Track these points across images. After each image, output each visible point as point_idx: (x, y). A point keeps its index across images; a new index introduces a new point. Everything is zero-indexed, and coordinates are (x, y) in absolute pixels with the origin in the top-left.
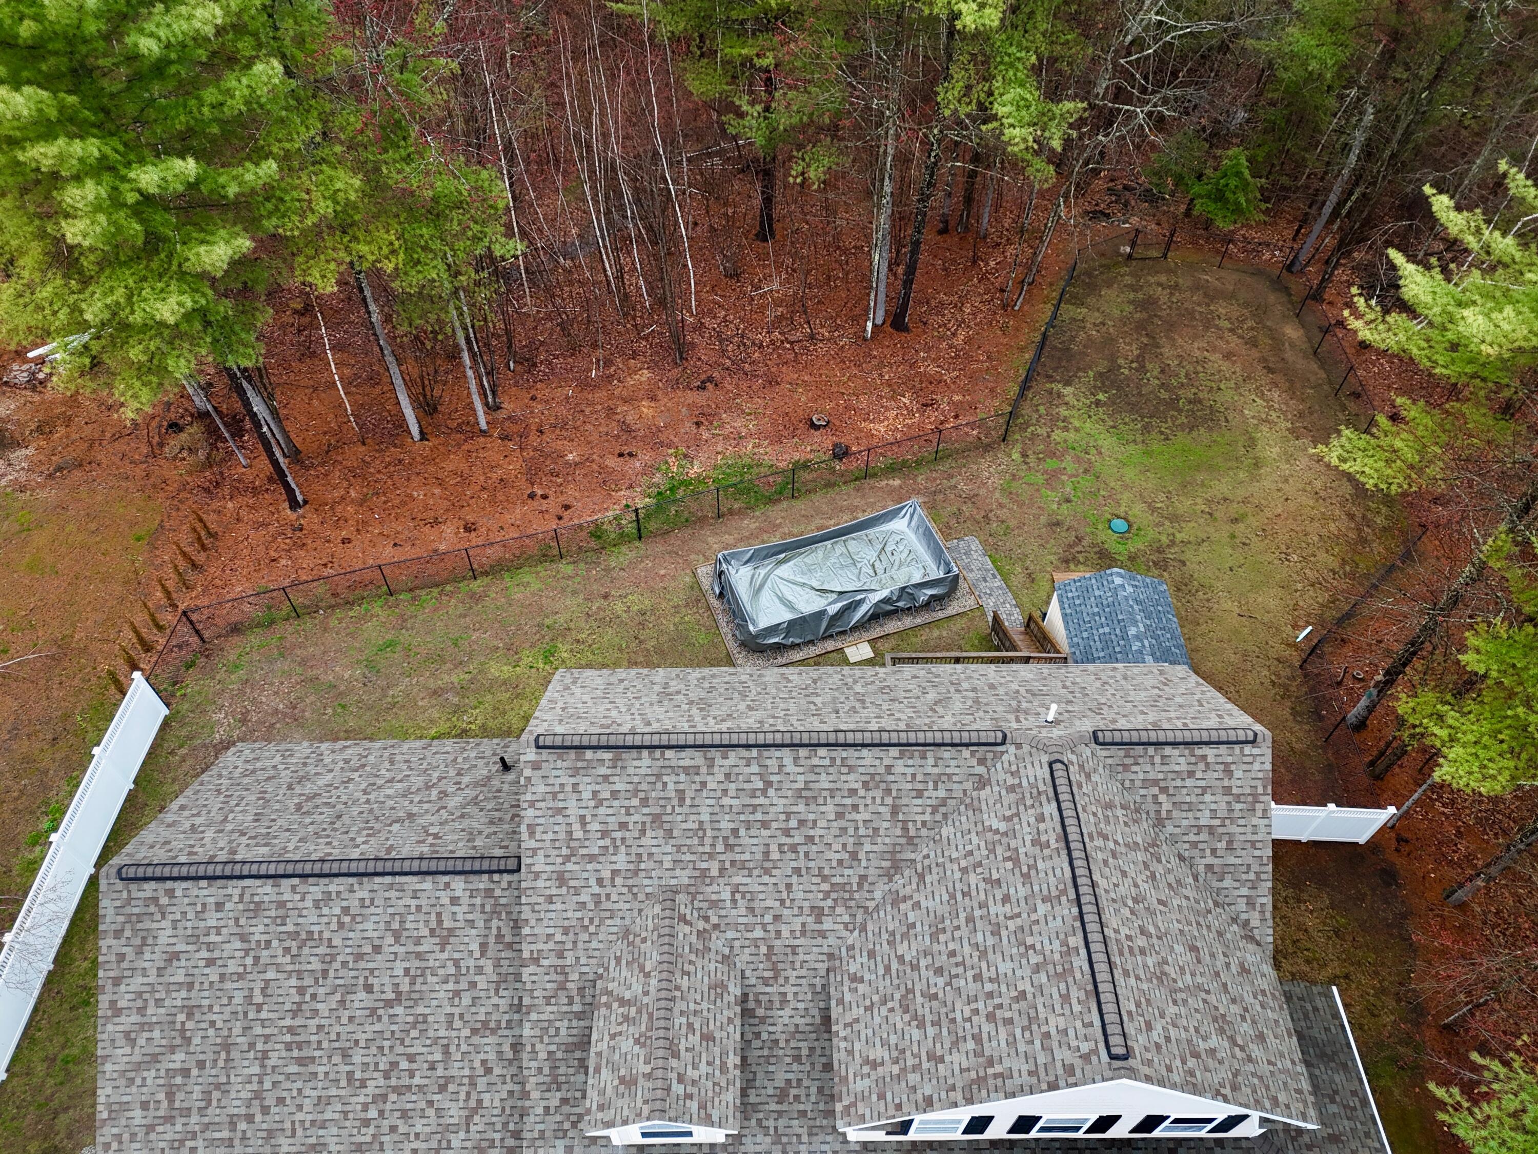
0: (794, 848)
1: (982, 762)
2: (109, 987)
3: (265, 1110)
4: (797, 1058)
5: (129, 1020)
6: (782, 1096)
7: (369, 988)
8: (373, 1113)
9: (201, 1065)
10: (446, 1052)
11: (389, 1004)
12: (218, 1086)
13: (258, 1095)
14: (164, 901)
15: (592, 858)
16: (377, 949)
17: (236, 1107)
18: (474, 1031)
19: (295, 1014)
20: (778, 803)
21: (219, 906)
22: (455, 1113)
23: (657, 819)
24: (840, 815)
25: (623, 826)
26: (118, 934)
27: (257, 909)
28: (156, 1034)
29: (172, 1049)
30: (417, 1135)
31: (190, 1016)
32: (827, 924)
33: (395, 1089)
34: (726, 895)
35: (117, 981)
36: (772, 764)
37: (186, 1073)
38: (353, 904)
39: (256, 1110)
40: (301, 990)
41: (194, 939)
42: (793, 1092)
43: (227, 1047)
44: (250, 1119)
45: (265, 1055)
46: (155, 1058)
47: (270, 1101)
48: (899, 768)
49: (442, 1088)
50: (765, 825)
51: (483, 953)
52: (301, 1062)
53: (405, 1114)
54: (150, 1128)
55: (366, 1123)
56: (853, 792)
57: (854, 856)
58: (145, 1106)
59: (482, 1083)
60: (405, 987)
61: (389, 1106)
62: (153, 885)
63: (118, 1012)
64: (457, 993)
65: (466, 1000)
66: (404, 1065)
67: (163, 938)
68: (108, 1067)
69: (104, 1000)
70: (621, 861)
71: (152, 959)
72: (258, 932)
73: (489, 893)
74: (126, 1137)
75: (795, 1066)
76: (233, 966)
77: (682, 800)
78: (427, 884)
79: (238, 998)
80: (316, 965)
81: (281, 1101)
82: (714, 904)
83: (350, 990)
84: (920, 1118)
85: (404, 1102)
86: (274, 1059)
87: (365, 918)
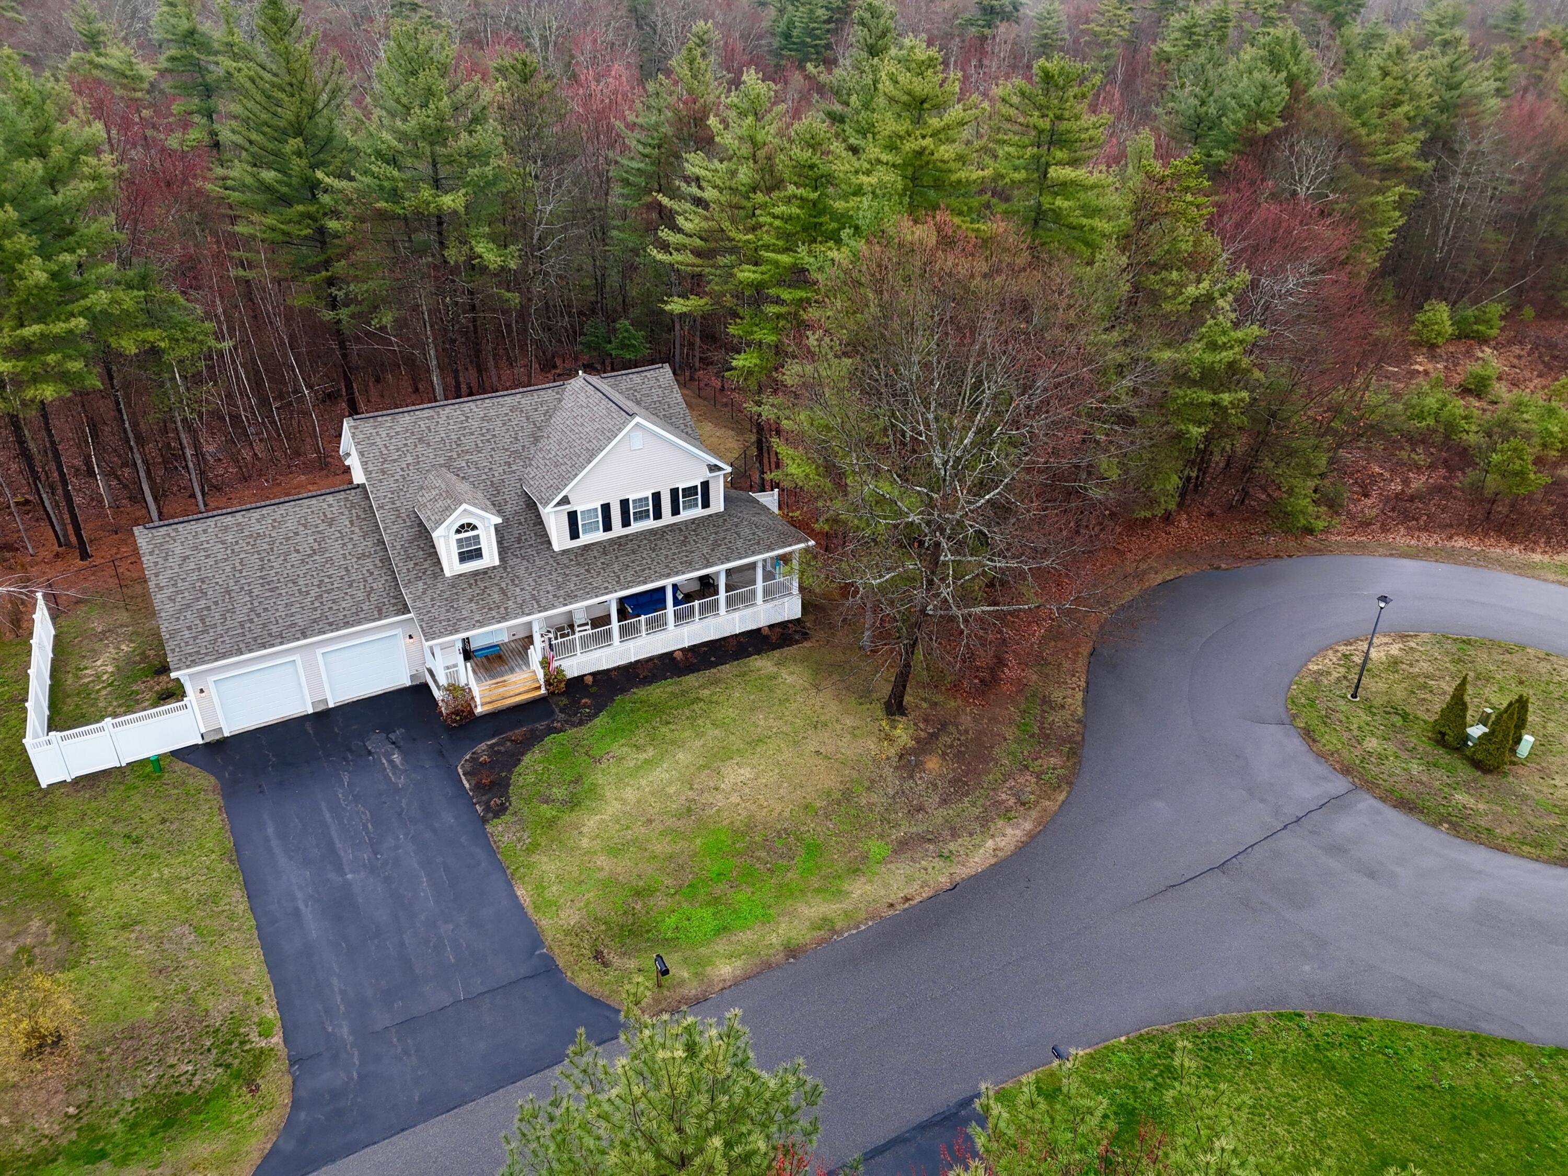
0: (488, 440)
1: (558, 393)
2: (153, 578)
3: (258, 615)
4: (520, 523)
5: (168, 592)
6: (519, 540)
7: (298, 551)
8: (317, 604)
9: (216, 603)
10: (347, 569)
11: (310, 556)
12: (228, 611)
13: (252, 610)
14: (173, 534)
15: (395, 461)
16: (296, 534)
17: (240, 617)
18: (359, 558)
19: (262, 569)
20: (475, 424)
21: (205, 531)
22: (360, 595)
23: (421, 440)
24: (504, 424)
25: (406, 445)
26: (151, 553)
27: (226, 529)
28: (186, 594)
29: (198, 599)
30: (344, 608)
31: (203, 582)
32: (514, 467)
33: (327, 592)
34: (464, 464)
35: (157, 575)
36: (467, 410)
37: (208, 608)
38: (277, 516)
39: (253, 616)
40: (262, 559)
41: (195, 548)
42: (523, 538)
43: (228, 592)
44: (251, 621)
45: (251, 592)
46: (188, 606)
47: (259, 610)
48: (523, 401)
49: (350, 586)
50: (472, 434)
51: (352, 524)
52: (271, 590)
53: (334, 601)
54: (195, 638)
55: (315, 609)
56: (507, 414)
57: (516, 439)
58: (189, 628)
59: (370, 580)
60: (316, 546)
61: (325, 599)
62: (165, 528)
63: (161, 588)
64: (344, 544)
65: (350, 546)
66: (327, 580)
67: (177, 551)
68: (163, 614)
69: (152, 585)
70: (410, 459)
71: (173, 562)
72: (230, 539)
73: (346, 499)
74: (183, 644)
76: (220, 557)
77: (430, 430)
78: (314, 501)
79: (228, 569)
80: (266, 547)
81: (266, 610)
82: (460, 469)
83: (287, 554)
84: (579, 509)
85: (332, 596)
86: (256, 592)
87: (286, 522)
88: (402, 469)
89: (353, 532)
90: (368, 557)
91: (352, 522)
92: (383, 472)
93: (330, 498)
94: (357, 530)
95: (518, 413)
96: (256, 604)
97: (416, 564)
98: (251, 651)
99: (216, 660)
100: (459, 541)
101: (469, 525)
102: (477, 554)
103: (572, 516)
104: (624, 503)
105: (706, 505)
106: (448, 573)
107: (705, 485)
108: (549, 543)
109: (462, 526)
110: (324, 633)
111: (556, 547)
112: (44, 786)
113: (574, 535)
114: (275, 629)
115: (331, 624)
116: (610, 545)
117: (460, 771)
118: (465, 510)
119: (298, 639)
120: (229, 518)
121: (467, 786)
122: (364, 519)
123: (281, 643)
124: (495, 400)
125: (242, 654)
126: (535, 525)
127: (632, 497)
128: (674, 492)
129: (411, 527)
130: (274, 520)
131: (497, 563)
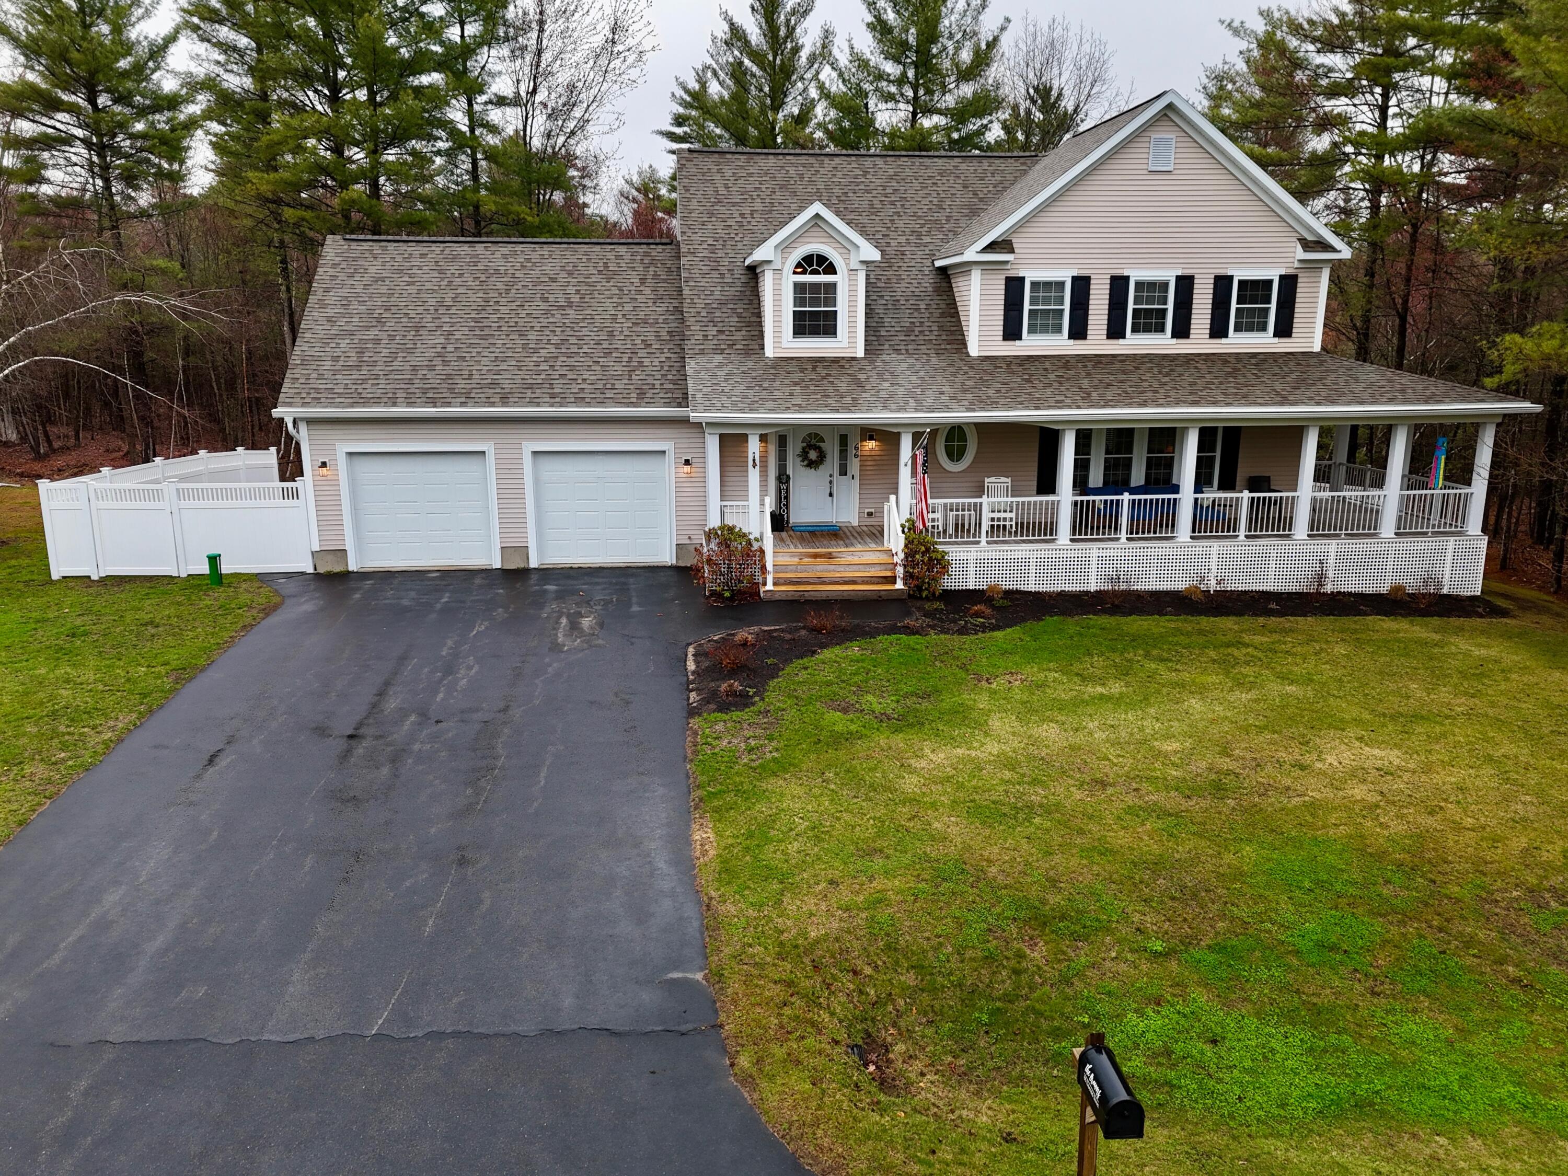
0: (893, 203)
2: (320, 292)
3: (446, 363)
4: (917, 310)
5: (332, 311)
7: (545, 300)
8: (544, 367)
9: (392, 338)
10: (611, 334)
11: (561, 308)
12: (403, 350)
13: (440, 355)
14: (377, 252)
15: (734, 204)
16: (553, 280)
17: (418, 361)
18: (635, 324)
19: (481, 310)
20: (875, 181)
21: (423, 256)
22: (618, 369)
23: (783, 187)
24: (924, 188)
25: (758, 189)
26: (334, 266)
27: (454, 258)
28: (355, 319)
29: (367, 328)
30: (584, 380)
31: (387, 310)
32: (927, 239)
33: (567, 354)
35: (327, 290)
37: (377, 341)
38: (535, 256)
39: (437, 362)
40: (486, 300)
41: (399, 271)
42: (917, 329)
43: (417, 328)
45: (450, 333)
46: (351, 333)
47: (451, 357)
49: (607, 354)
50: (868, 192)
51: (643, 283)
52: (482, 338)
53: (572, 368)
54: (337, 372)
55: (538, 372)
56: (932, 178)
58: (336, 358)
59: (642, 353)
60: (576, 299)
61: (559, 363)
62: (371, 243)
63: (324, 306)
64: (620, 304)
65: (628, 307)
66: (573, 340)
67: (372, 270)
68: (307, 336)
69: (313, 299)
71: (360, 281)
72: (453, 269)
73: (647, 253)
74: (314, 376)
75: (916, 315)
76: (428, 286)
77: (802, 179)
78: (597, 248)
79: (432, 302)
80: (500, 286)
81: (461, 358)
83: (529, 300)
84: (1031, 275)
85: (570, 361)
86: (458, 335)
87: (543, 264)
89: (640, 292)
90: (652, 325)
91: (643, 281)
93: (622, 250)
94: (648, 291)
95: (951, 178)
96: (450, 348)
97: (721, 332)
98: (410, 404)
100: (799, 288)
101: (822, 259)
102: (827, 324)
103: (1014, 286)
104: (1119, 284)
105: (1284, 329)
106: (770, 352)
107: (1289, 283)
108: (964, 344)
109: (808, 259)
110: (538, 404)
111: (974, 349)
112: (55, 576)
113: (1012, 332)
114: (461, 384)
115: (553, 396)
116: (1078, 361)
117: (692, 650)
118: (817, 216)
119: (492, 404)
120: (466, 247)
121: (692, 667)
122: (664, 281)
123: (463, 404)
125: (394, 404)
126: (942, 315)
127: (1136, 274)
128: (1222, 283)
129: (731, 285)
130: (529, 260)
131: (860, 353)
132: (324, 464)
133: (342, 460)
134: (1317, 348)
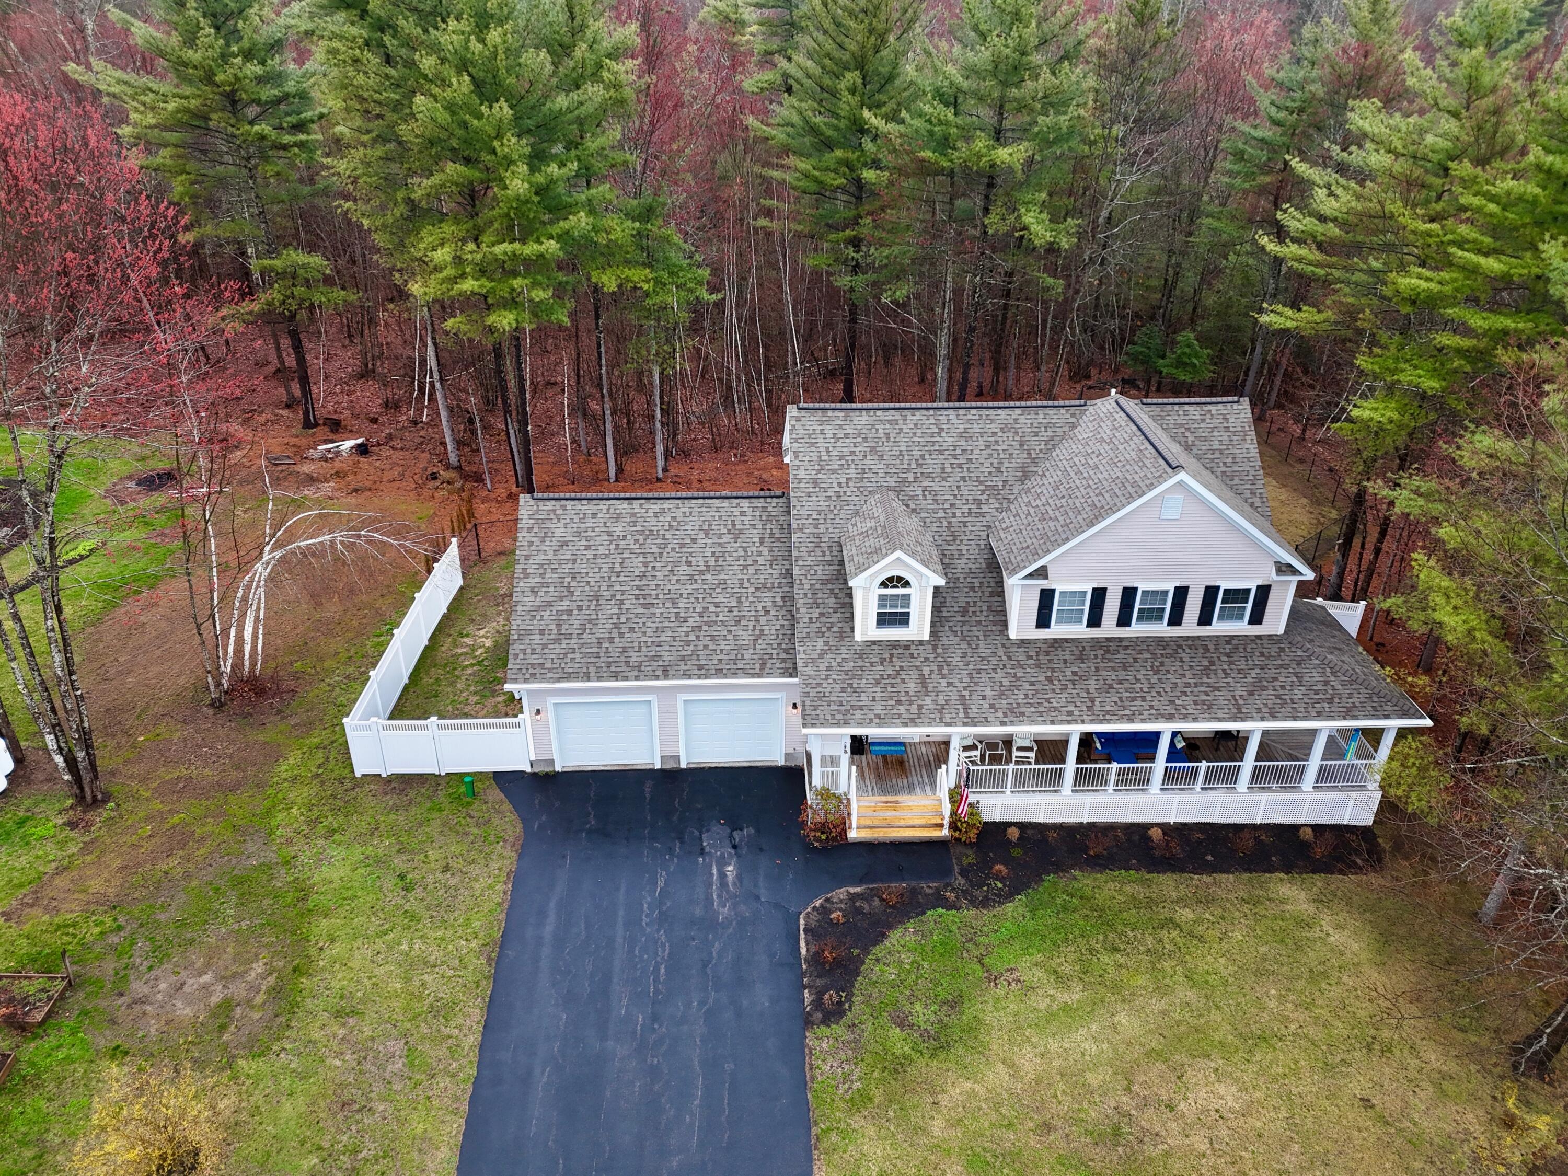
0: (960, 466)
1: (1073, 415)
2: (522, 561)
3: (621, 635)
4: (972, 588)
5: (533, 581)
6: (964, 612)
7: (689, 564)
8: (692, 637)
9: (580, 608)
10: (739, 601)
11: (701, 572)
12: (590, 621)
13: (617, 626)
14: (560, 512)
15: (834, 471)
16: (694, 541)
17: (601, 633)
18: (757, 589)
19: (642, 577)
20: (948, 440)
21: (594, 515)
22: (746, 638)
23: (873, 450)
24: (987, 447)
25: (852, 453)
26: (529, 530)
27: (618, 517)
28: (551, 589)
29: (561, 598)
30: (721, 651)
31: (574, 578)
32: (985, 509)
33: (706, 623)
34: (919, 492)
35: (527, 558)
36: (943, 419)
37: (569, 613)
38: (679, 515)
39: (615, 634)
40: (645, 565)
41: (578, 534)
42: (971, 609)
43: (597, 597)
44: (611, 640)
45: (622, 602)
46: (550, 604)
47: (624, 629)
48: (1022, 419)
49: (738, 623)
50: (941, 453)
51: (762, 543)
52: (645, 606)
53: (713, 638)
54: (544, 646)
55: (688, 643)
56: (994, 434)
57: (999, 470)
58: (542, 632)
59: (763, 620)
60: (712, 563)
61: (703, 633)
62: (553, 502)
63: (527, 575)
64: (745, 567)
65: (751, 570)
66: (712, 609)
67: (558, 533)
68: (519, 608)
69: (519, 568)
70: (852, 473)
71: (550, 546)
72: (618, 530)
73: (764, 509)
74: (529, 651)
75: (971, 594)
76: (602, 550)
77: (888, 438)
78: (726, 504)
79: (605, 568)
80: (655, 549)
81: (632, 630)
82: (912, 498)
83: (677, 564)
84: (1059, 587)
85: (712, 631)
86: (627, 605)
87: (686, 523)
88: (839, 484)
89: (760, 553)
90: (770, 589)
91: (762, 540)
92: (815, 483)
93: (745, 504)
94: (765, 551)
95: (1011, 434)
96: (623, 620)
97: (822, 614)
98: (600, 679)
99: (559, 680)
100: (882, 598)
101: (900, 579)
102: (903, 619)
103: (1047, 597)
104: (1129, 594)
105: (1257, 618)
106: (859, 636)
107: (1264, 591)
108: (1005, 625)
109: (890, 579)
110: (690, 677)
111: (1013, 633)
112: (358, 775)
113: (1043, 621)
114: (634, 657)
115: (700, 668)
116: (1093, 648)
117: (802, 922)
118: (898, 559)
119: (657, 678)
120: (625, 505)
121: (803, 951)
122: (778, 539)
123: (637, 678)
124: (985, 412)
125: (589, 679)
126: (992, 594)
127: (1142, 586)
128: (1211, 592)
129: (830, 563)
130: (674, 518)
131: (926, 637)
132: (538, 712)
133: (550, 708)
134: (1281, 631)
